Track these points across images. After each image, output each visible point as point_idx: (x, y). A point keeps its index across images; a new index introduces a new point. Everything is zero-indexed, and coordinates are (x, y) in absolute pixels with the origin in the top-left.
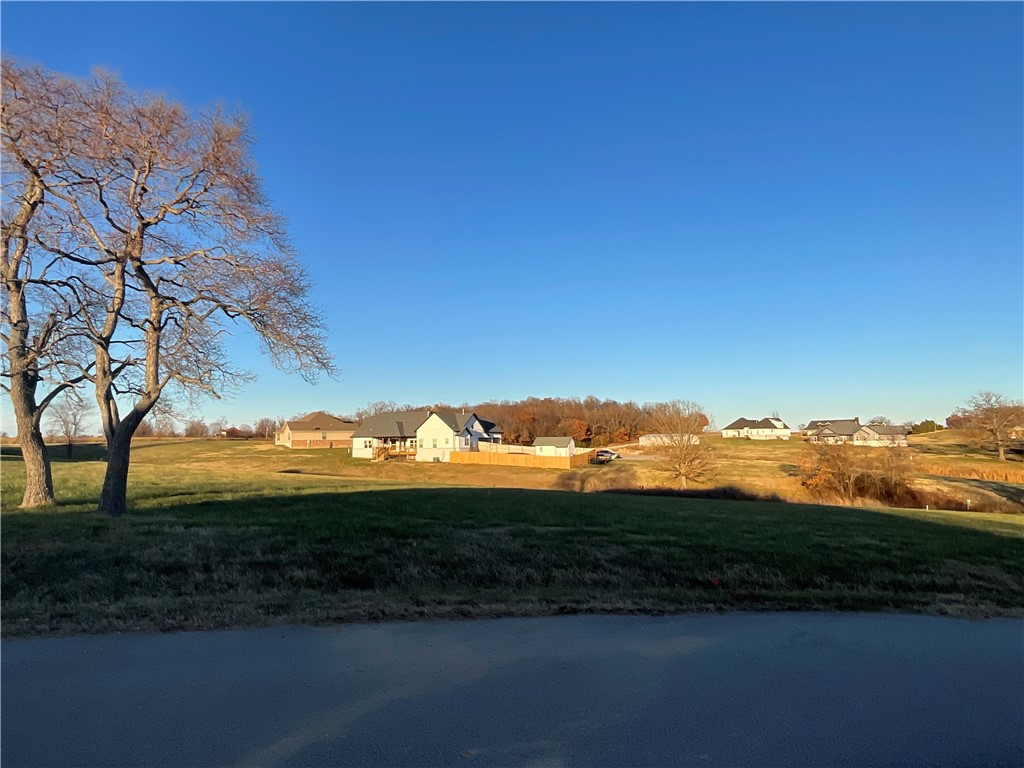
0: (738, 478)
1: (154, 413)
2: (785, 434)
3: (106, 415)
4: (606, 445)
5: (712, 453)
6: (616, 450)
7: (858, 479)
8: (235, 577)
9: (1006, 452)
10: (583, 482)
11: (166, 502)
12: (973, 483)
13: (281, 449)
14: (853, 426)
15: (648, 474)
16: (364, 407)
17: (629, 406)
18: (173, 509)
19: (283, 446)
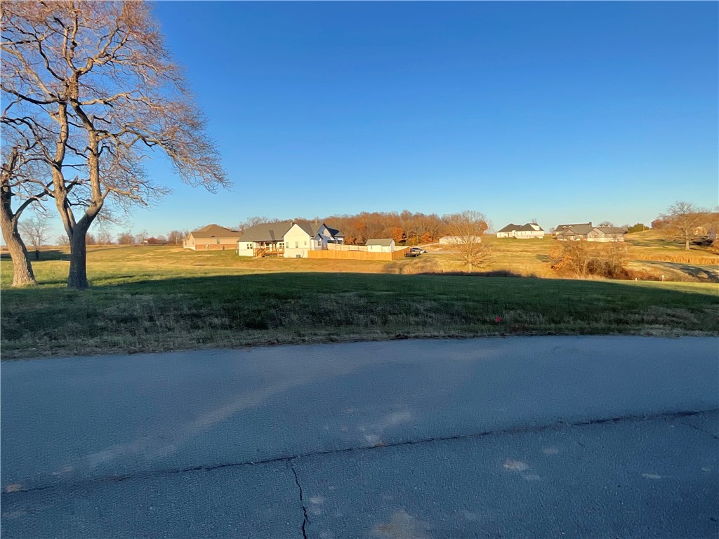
0: (508, 264)
1: (98, 219)
2: (540, 234)
3: (65, 219)
4: (416, 245)
5: (490, 248)
6: (423, 248)
7: (589, 263)
8: (172, 323)
9: (690, 244)
10: (401, 269)
11: (115, 282)
12: (667, 264)
13: (188, 251)
14: (587, 228)
15: (446, 263)
16: (245, 221)
17: (433, 217)
18: (119, 286)
19: (190, 249)
